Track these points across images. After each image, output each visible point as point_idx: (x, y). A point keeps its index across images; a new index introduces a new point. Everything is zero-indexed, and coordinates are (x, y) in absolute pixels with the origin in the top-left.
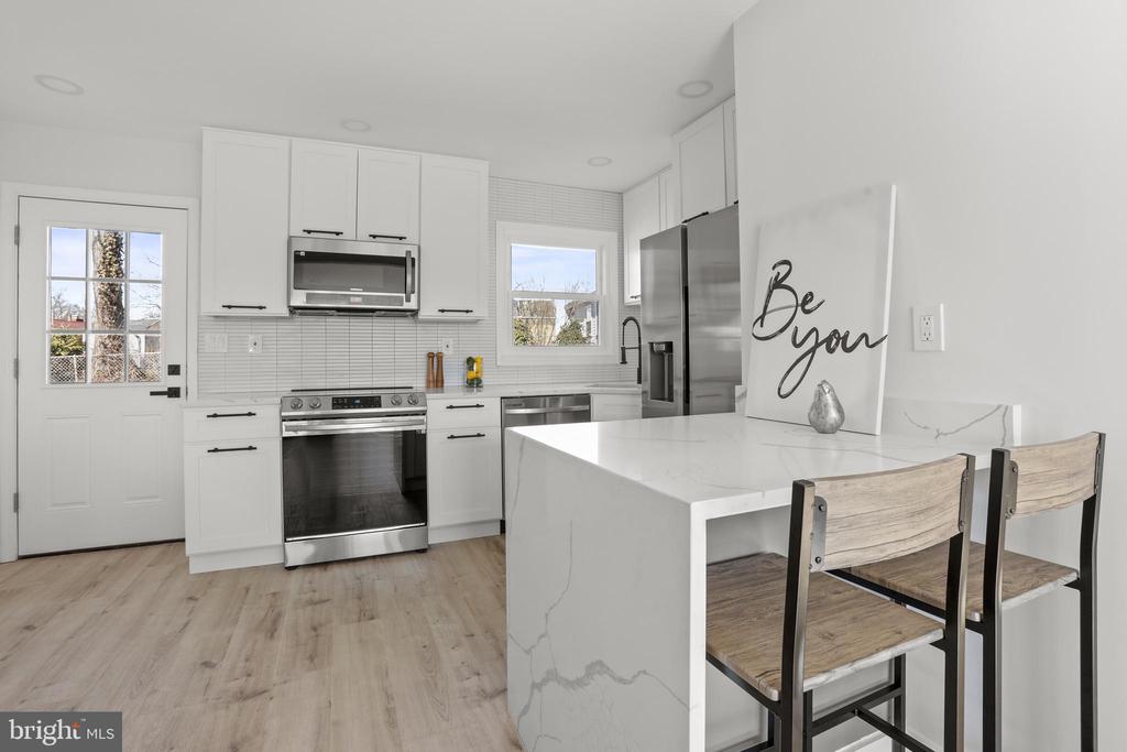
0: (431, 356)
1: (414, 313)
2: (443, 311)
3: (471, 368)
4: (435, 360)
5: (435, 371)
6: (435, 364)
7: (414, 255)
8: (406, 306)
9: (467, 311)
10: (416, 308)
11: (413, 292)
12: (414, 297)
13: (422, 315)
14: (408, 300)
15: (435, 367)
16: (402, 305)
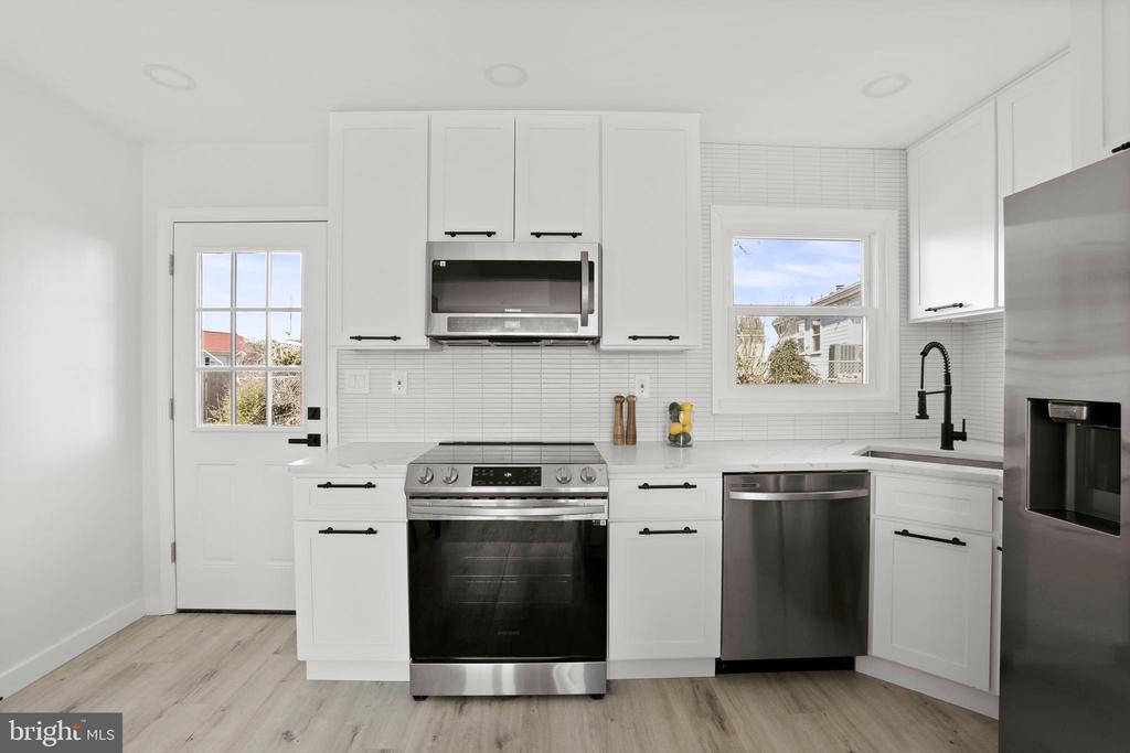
0: (619, 400)
1: (595, 341)
2: (635, 338)
3: (675, 419)
4: (625, 407)
5: (625, 420)
6: (625, 410)
7: (593, 257)
8: (582, 332)
9: (671, 338)
10: (596, 334)
11: (592, 312)
12: (593, 319)
13: (605, 343)
14: (585, 323)
15: (625, 415)
16: (576, 331)
